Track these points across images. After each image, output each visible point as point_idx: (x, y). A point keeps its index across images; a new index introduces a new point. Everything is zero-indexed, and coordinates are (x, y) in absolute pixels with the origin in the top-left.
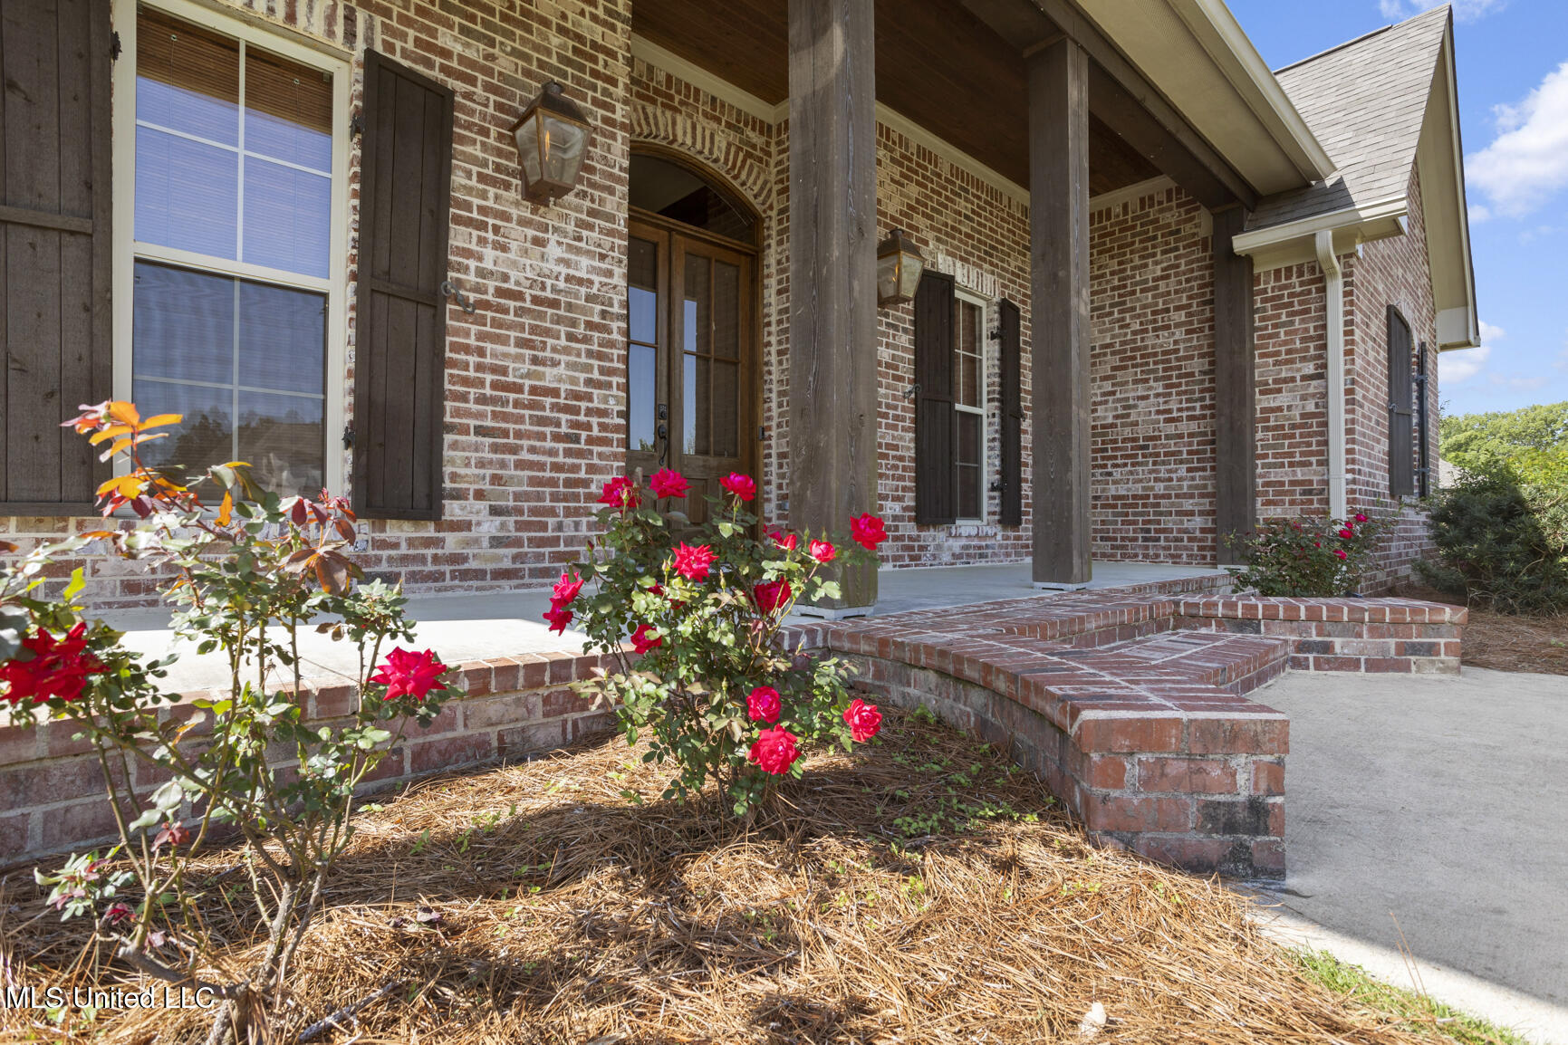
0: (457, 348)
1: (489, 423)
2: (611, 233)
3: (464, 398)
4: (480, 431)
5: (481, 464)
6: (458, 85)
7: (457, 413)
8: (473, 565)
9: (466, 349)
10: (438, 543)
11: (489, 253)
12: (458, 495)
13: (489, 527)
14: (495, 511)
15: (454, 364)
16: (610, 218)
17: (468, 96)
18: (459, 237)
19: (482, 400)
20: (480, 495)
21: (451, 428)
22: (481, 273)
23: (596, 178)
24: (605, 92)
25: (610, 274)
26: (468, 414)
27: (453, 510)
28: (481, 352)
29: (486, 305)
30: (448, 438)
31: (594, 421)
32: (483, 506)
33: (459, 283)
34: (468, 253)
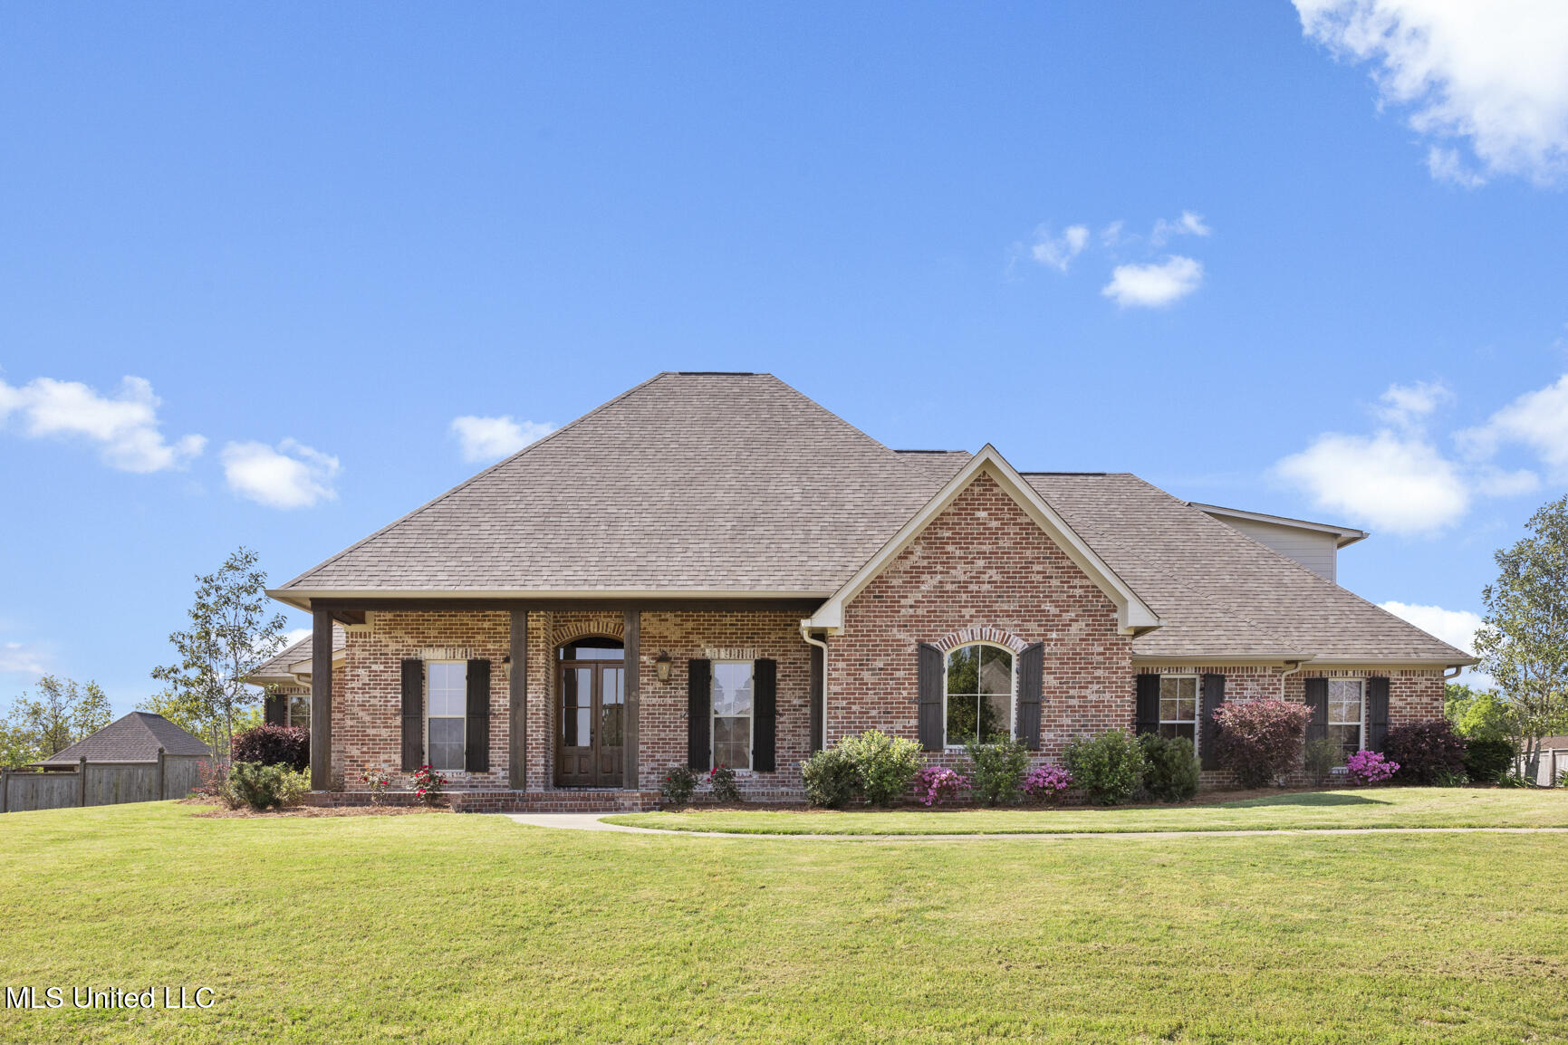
0: (493, 727)
1: (502, 746)
2: (539, 684)
3: (495, 740)
4: (499, 748)
5: (500, 757)
6: (493, 657)
7: (493, 744)
8: (497, 784)
9: (495, 727)
10: (488, 778)
11: (501, 700)
12: (493, 766)
13: (502, 774)
14: (503, 770)
15: (492, 731)
16: (539, 680)
17: (495, 659)
18: (493, 697)
19: (500, 740)
20: (499, 765)
21: (492, 748)
22: (499, 706)
23: (534, 669)
24: (537, 642)
25: (539, 697)
26: (496, 744)
27: (492, 769)
28: (500, 727)
29: (501, 714)
30: (491, 751)
31: (534, 742)
32: (500, 768)
33: (494, 710)
34: (495, 701)
